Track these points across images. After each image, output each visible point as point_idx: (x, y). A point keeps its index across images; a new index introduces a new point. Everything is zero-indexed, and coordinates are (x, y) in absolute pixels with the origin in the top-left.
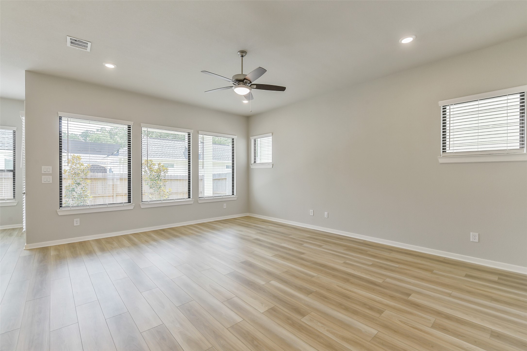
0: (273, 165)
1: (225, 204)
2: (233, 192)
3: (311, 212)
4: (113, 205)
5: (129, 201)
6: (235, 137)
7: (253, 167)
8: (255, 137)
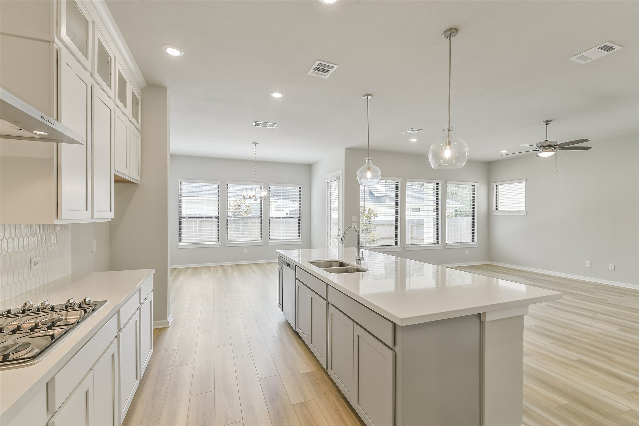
0: (527, 213)
1: (467, 251)
2: (473, 239)
3: (587, 264)
4: (391, 247)
5: (397, 244)
6: (476, 185)
7: (495, 213)
8: (497, 184)
